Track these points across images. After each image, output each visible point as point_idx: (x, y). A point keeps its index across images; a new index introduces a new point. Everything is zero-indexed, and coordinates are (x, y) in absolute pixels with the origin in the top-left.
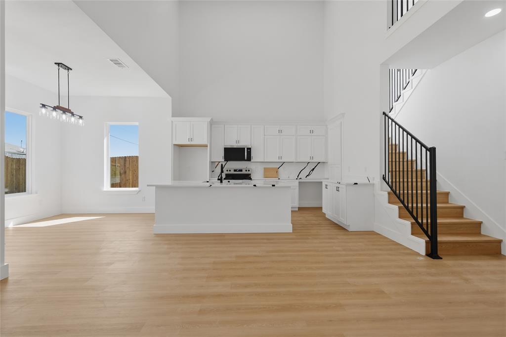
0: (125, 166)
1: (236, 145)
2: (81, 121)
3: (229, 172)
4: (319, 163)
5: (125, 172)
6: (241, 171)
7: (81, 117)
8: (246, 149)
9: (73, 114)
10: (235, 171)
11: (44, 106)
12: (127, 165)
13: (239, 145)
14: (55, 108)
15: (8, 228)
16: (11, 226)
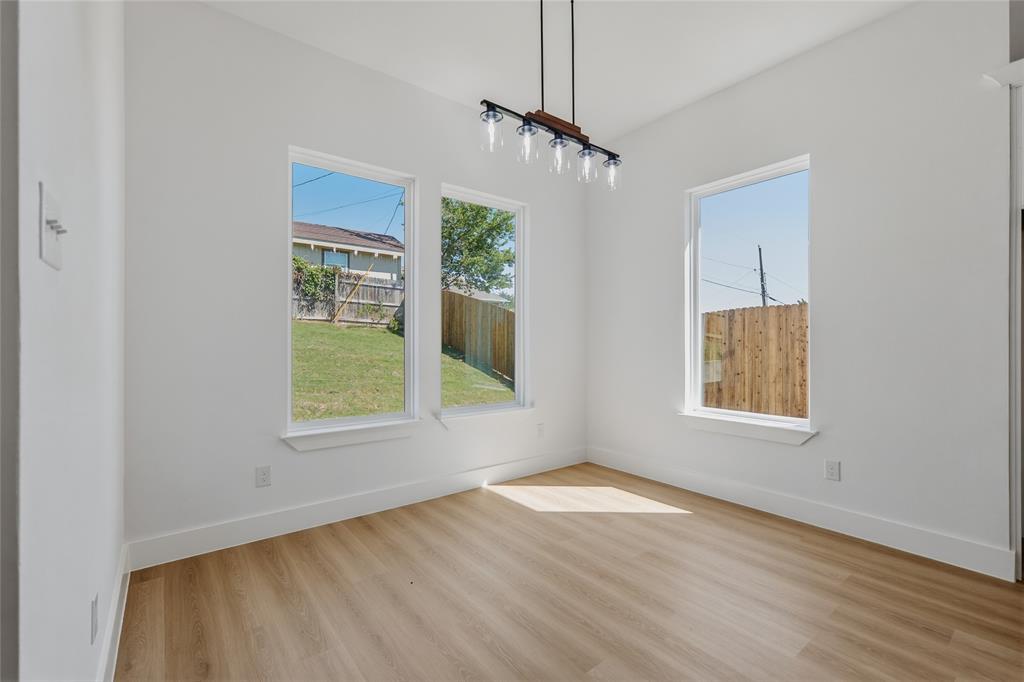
0: (731, 335)
2: (612, 170)
5: (732, 353)
7: (612, 156)
9: (587, 146)
11: (491, 107)
12: (737, 333)
14: (530, 120)
15: (480, 488)
16: (485, 485)
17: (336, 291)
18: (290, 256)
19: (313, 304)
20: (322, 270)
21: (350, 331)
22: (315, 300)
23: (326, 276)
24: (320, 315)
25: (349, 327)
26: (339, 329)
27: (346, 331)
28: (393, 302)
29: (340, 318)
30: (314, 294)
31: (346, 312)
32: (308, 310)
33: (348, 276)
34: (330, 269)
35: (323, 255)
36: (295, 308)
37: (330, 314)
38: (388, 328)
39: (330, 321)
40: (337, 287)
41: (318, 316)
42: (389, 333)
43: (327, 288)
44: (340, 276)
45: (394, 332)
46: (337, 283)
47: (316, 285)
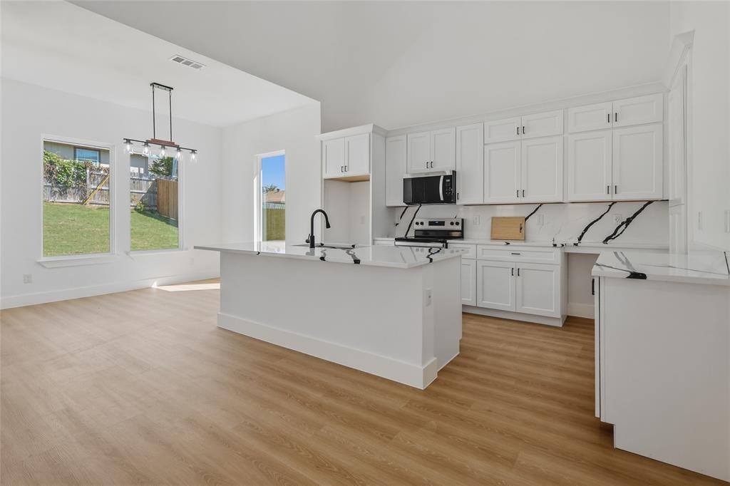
1: (428, 170)
2: (193, 156)
3: (420, 227)
4: (650, 202)
6: (442, 223)
7: (193, 151)
8: (442, 178)
9: (179, 149)
10: (431, 223)
11: (128, 141)
13: (432, 170)
14: (147, 143)
15: (150, 288)
16: (155, 286)
17: (88, 181)
18: (42, 150)
19: (65, 190)
20: (74, 164)
21: (100, 211)
22: (67, 187)
23: (77, 169)
24: (71, 199)
25: (99, 209)
26: (90, 209)
27: (97, 211)
28: (141, 190)
29: (92, 201)
30: (65, 183)
31: (97, 197)
32: (61, 194)
33: (99, 170)
34: (82, 163)
35: (75, 152)
36: (49, 193)
37: (81, 199)
38: (135, 209)
39: (82, 204)
40: (88, 177)
41: (70, 199)
42: (136, 213)
43: (79, 177)
44: (91, 169)
45: (140, 213)
46: (88, 175)
47: (68, 176)
